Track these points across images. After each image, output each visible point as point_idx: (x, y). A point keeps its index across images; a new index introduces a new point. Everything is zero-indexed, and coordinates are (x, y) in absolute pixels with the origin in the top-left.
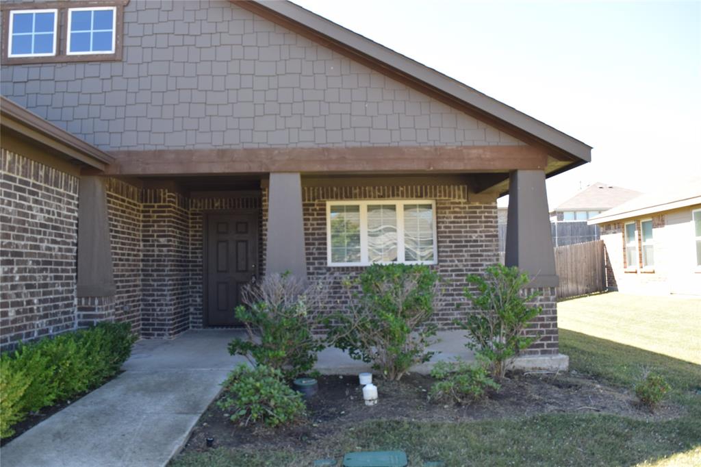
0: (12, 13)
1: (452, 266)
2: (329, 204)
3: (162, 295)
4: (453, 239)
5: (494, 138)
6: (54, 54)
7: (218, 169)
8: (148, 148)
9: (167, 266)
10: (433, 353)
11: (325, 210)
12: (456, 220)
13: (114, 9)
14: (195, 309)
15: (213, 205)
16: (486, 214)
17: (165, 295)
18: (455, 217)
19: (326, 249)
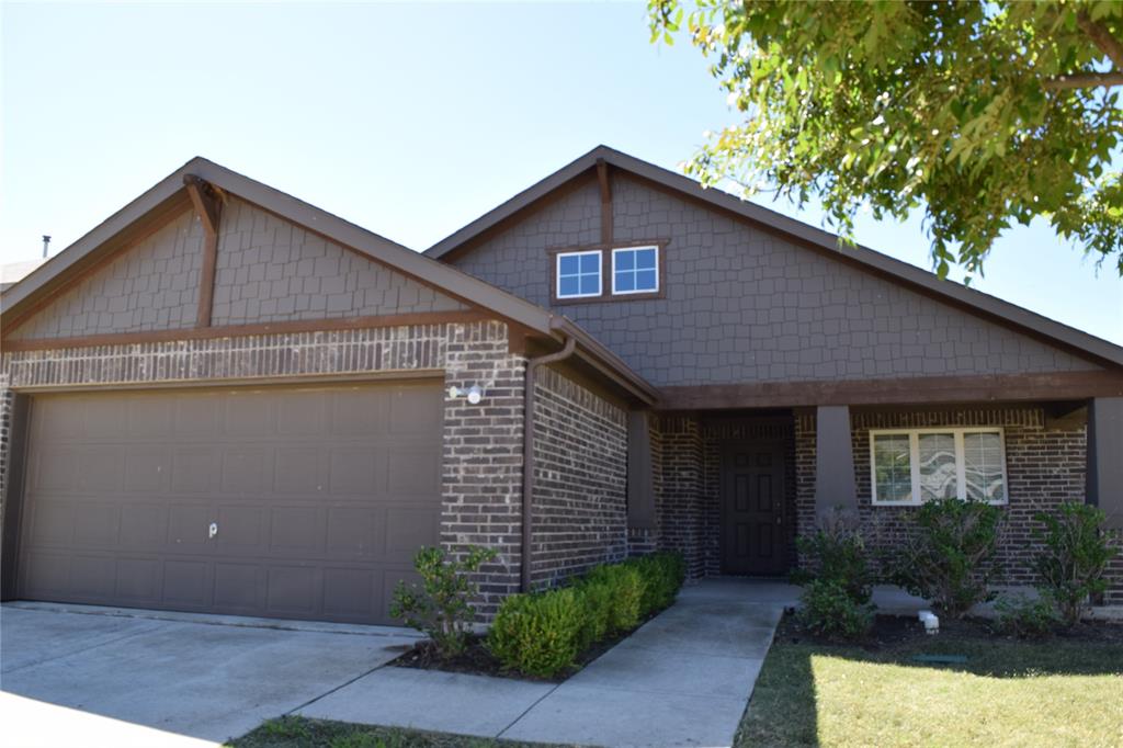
0: (559, 256)
1: (1027, 507)
2: (873, 433)
3: (684, 534)
4: (1028, 474)
5: (1066, 364)
6: (600, 293)
7: (765, 403)
8: (694, 383)
9: (689, 502)
10: (997, 592)
11: (868, 440)
12: (1031, 451)
13: (656, 248)
14: (713, 553)
15: (731, 433)
16: (1070, 444)
17: (688, 534)
18: (1029, 448)
19: (870, 485)
